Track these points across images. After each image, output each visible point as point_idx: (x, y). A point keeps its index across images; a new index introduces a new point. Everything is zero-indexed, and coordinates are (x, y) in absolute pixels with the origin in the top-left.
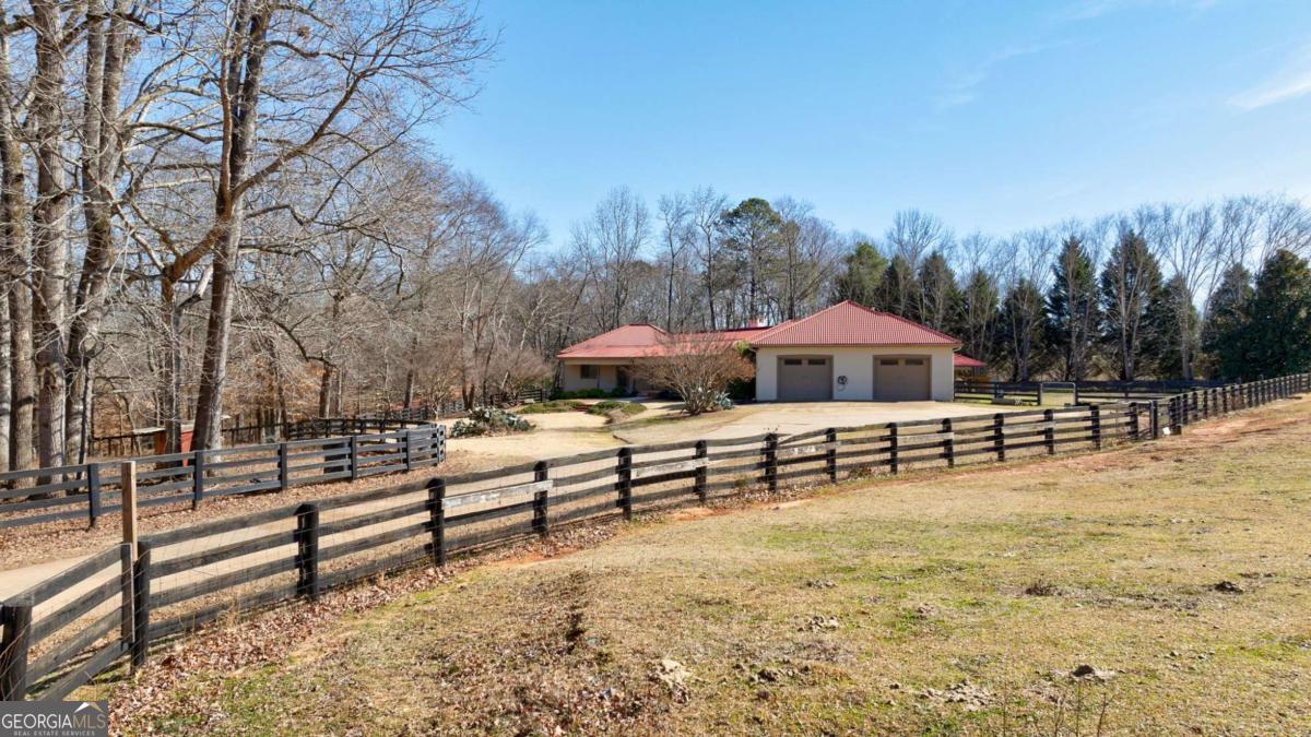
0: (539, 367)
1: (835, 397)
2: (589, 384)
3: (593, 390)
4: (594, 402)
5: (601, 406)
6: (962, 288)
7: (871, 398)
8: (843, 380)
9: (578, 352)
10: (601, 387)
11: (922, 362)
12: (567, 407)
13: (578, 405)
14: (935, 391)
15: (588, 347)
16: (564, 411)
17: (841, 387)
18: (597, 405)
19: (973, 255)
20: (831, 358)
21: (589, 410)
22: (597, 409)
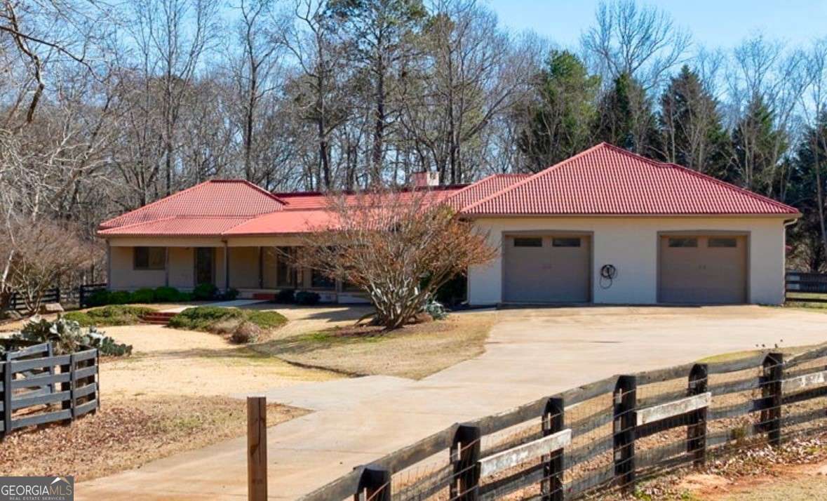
0: (76, 249)
1: (596, 299)
2: (151, 279)
3: (160, 288)
4: (178, 309)
5: (192, 316)
6: (728, 125)
7: (654, 302)
8: (608, 271)
9: (131, 226)
10: (171, 284)
11: (735, 242)
12: (129, 317)
13: (147, 313)
14: (755, 289)
15: (146, 217)
16: (125, 323)
17: (606, 282)
18: (183, 314)
19: (751, 73)
20: (589, 237)
21: (171, 322)
22: (185, 320)
